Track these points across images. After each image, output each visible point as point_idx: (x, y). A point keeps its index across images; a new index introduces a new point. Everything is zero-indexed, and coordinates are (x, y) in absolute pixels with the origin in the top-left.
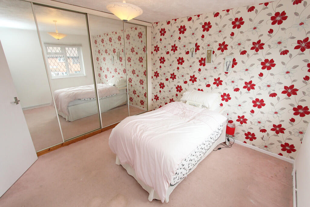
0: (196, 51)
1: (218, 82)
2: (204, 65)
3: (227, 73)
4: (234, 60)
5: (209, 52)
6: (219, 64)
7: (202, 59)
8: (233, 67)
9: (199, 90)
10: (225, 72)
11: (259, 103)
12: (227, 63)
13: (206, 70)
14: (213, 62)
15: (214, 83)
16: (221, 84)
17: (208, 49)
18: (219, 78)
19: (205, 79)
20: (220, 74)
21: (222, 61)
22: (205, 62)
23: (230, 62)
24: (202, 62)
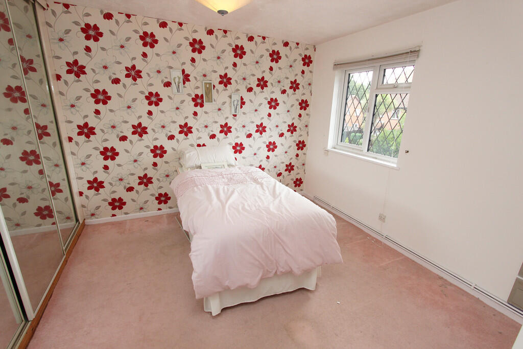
0: (184, 83)
1: (226, 129)
2: (202, 106)
3: (235, 116)
4: (242, 99)
5: (208, 86)
6: (224, 103)
7: (197, 96)
8: (241, 107)
9: (199, 145)
10: (233, 115)
11: (271, 147)
12: (234, 103)
13: (206, 113)
14: (214, 101)
15: (221, 132)
16: (230, 132)
17: (206, 82)
18: (226, 124)
19: (206, 127)
20: (227, 118)
21: (228, 100)
22: (203, 101)
23: (238, 101)
24: (198, 101)
